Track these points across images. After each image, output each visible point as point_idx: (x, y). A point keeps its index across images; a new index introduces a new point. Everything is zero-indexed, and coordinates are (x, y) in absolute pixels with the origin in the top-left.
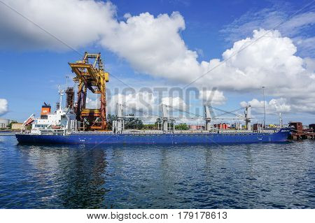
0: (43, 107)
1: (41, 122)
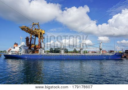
0: (15, 44)
1: (13, 50)
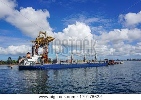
1: (30, 60)
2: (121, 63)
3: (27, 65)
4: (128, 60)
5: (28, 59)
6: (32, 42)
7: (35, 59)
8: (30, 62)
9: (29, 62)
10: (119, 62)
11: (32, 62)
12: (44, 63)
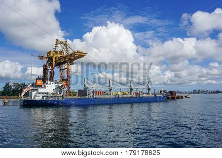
2: (186, 97)
3: (37, 98)
4: (195, 92)
5: (39, 89)
6: (41, 57)
7: (50, 88)
8: (43, 93)
9: (40, 93)
10: (183, 95)
11: (46, 94)
12: (66, 95)
